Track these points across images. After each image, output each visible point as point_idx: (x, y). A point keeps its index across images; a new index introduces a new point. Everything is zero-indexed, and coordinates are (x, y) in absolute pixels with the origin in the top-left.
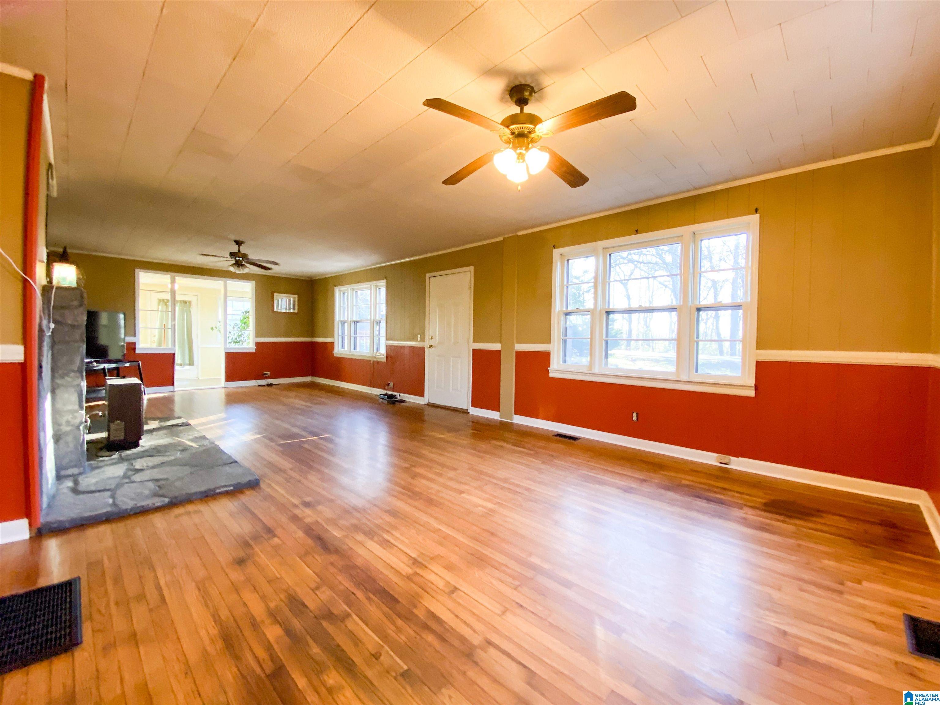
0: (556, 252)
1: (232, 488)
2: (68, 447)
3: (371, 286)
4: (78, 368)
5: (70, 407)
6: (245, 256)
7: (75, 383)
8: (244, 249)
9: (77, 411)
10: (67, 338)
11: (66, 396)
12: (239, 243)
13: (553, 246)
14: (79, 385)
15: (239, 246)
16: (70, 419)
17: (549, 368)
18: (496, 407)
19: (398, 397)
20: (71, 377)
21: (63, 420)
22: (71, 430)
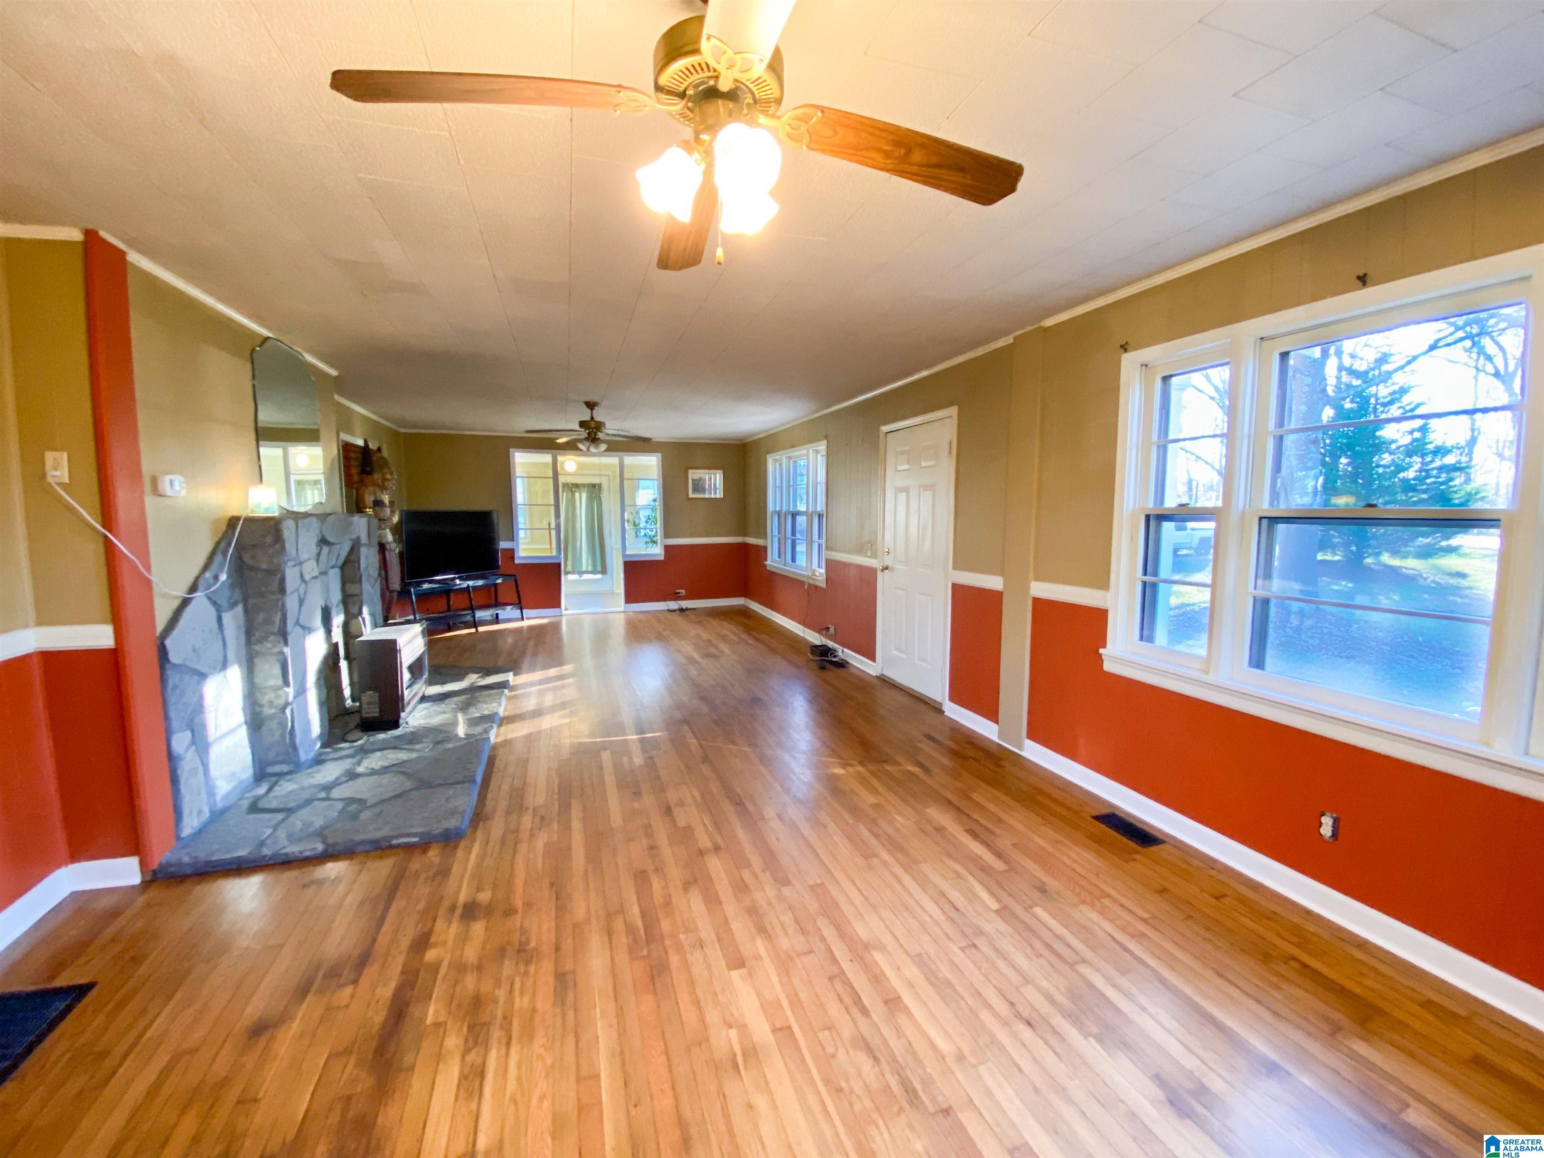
0: (1129, 362)
1: (416, 839)
2: (273, 735)
3: (808, 452)
4: (280, 629)
5: (272, 683)
6: (599, 426)
7: (278, 650)
8: (599, 415)
9: (280, 688)
10: (263, 589)
11: (266, 666)
12: (591, 405)
13: (1122, 346)
14: (282, 653)
15: (592, 409)
16: (273, 699)
17: (1101, 651)
18: (991, 712)
19: (840, 653)
20: (271, 642)
21: (265, 699)
22: (276, 713)
